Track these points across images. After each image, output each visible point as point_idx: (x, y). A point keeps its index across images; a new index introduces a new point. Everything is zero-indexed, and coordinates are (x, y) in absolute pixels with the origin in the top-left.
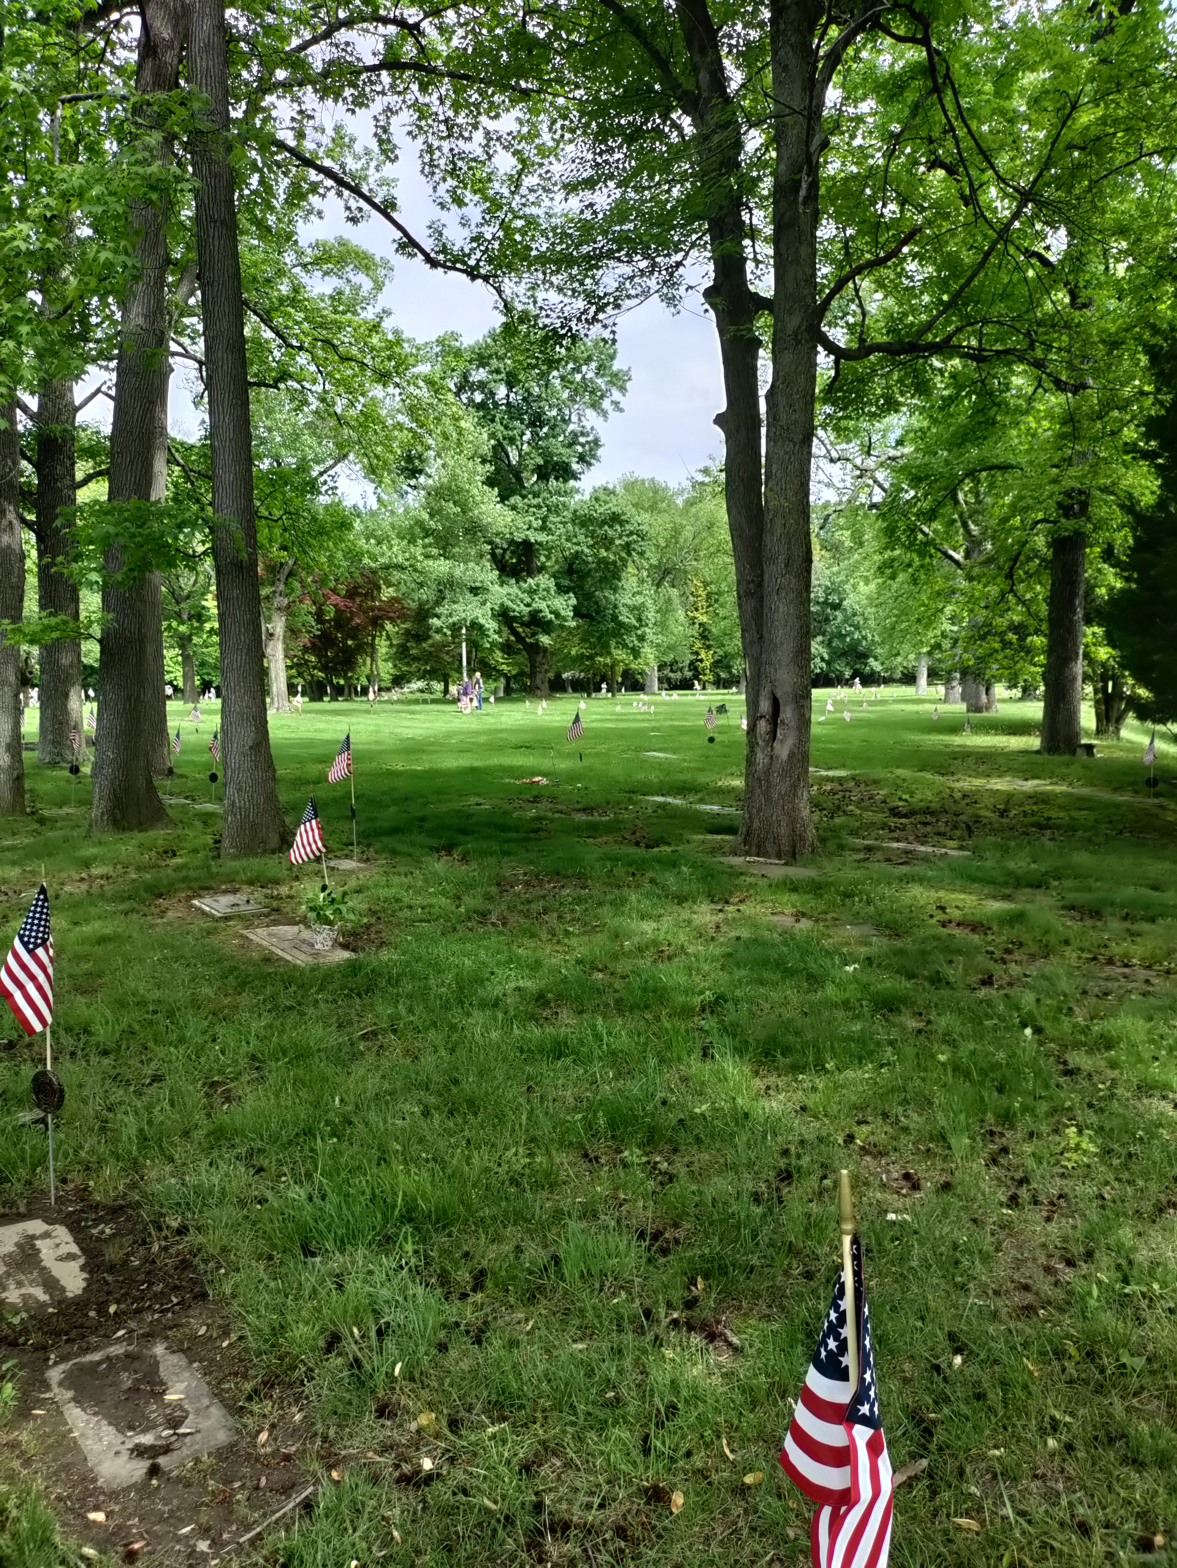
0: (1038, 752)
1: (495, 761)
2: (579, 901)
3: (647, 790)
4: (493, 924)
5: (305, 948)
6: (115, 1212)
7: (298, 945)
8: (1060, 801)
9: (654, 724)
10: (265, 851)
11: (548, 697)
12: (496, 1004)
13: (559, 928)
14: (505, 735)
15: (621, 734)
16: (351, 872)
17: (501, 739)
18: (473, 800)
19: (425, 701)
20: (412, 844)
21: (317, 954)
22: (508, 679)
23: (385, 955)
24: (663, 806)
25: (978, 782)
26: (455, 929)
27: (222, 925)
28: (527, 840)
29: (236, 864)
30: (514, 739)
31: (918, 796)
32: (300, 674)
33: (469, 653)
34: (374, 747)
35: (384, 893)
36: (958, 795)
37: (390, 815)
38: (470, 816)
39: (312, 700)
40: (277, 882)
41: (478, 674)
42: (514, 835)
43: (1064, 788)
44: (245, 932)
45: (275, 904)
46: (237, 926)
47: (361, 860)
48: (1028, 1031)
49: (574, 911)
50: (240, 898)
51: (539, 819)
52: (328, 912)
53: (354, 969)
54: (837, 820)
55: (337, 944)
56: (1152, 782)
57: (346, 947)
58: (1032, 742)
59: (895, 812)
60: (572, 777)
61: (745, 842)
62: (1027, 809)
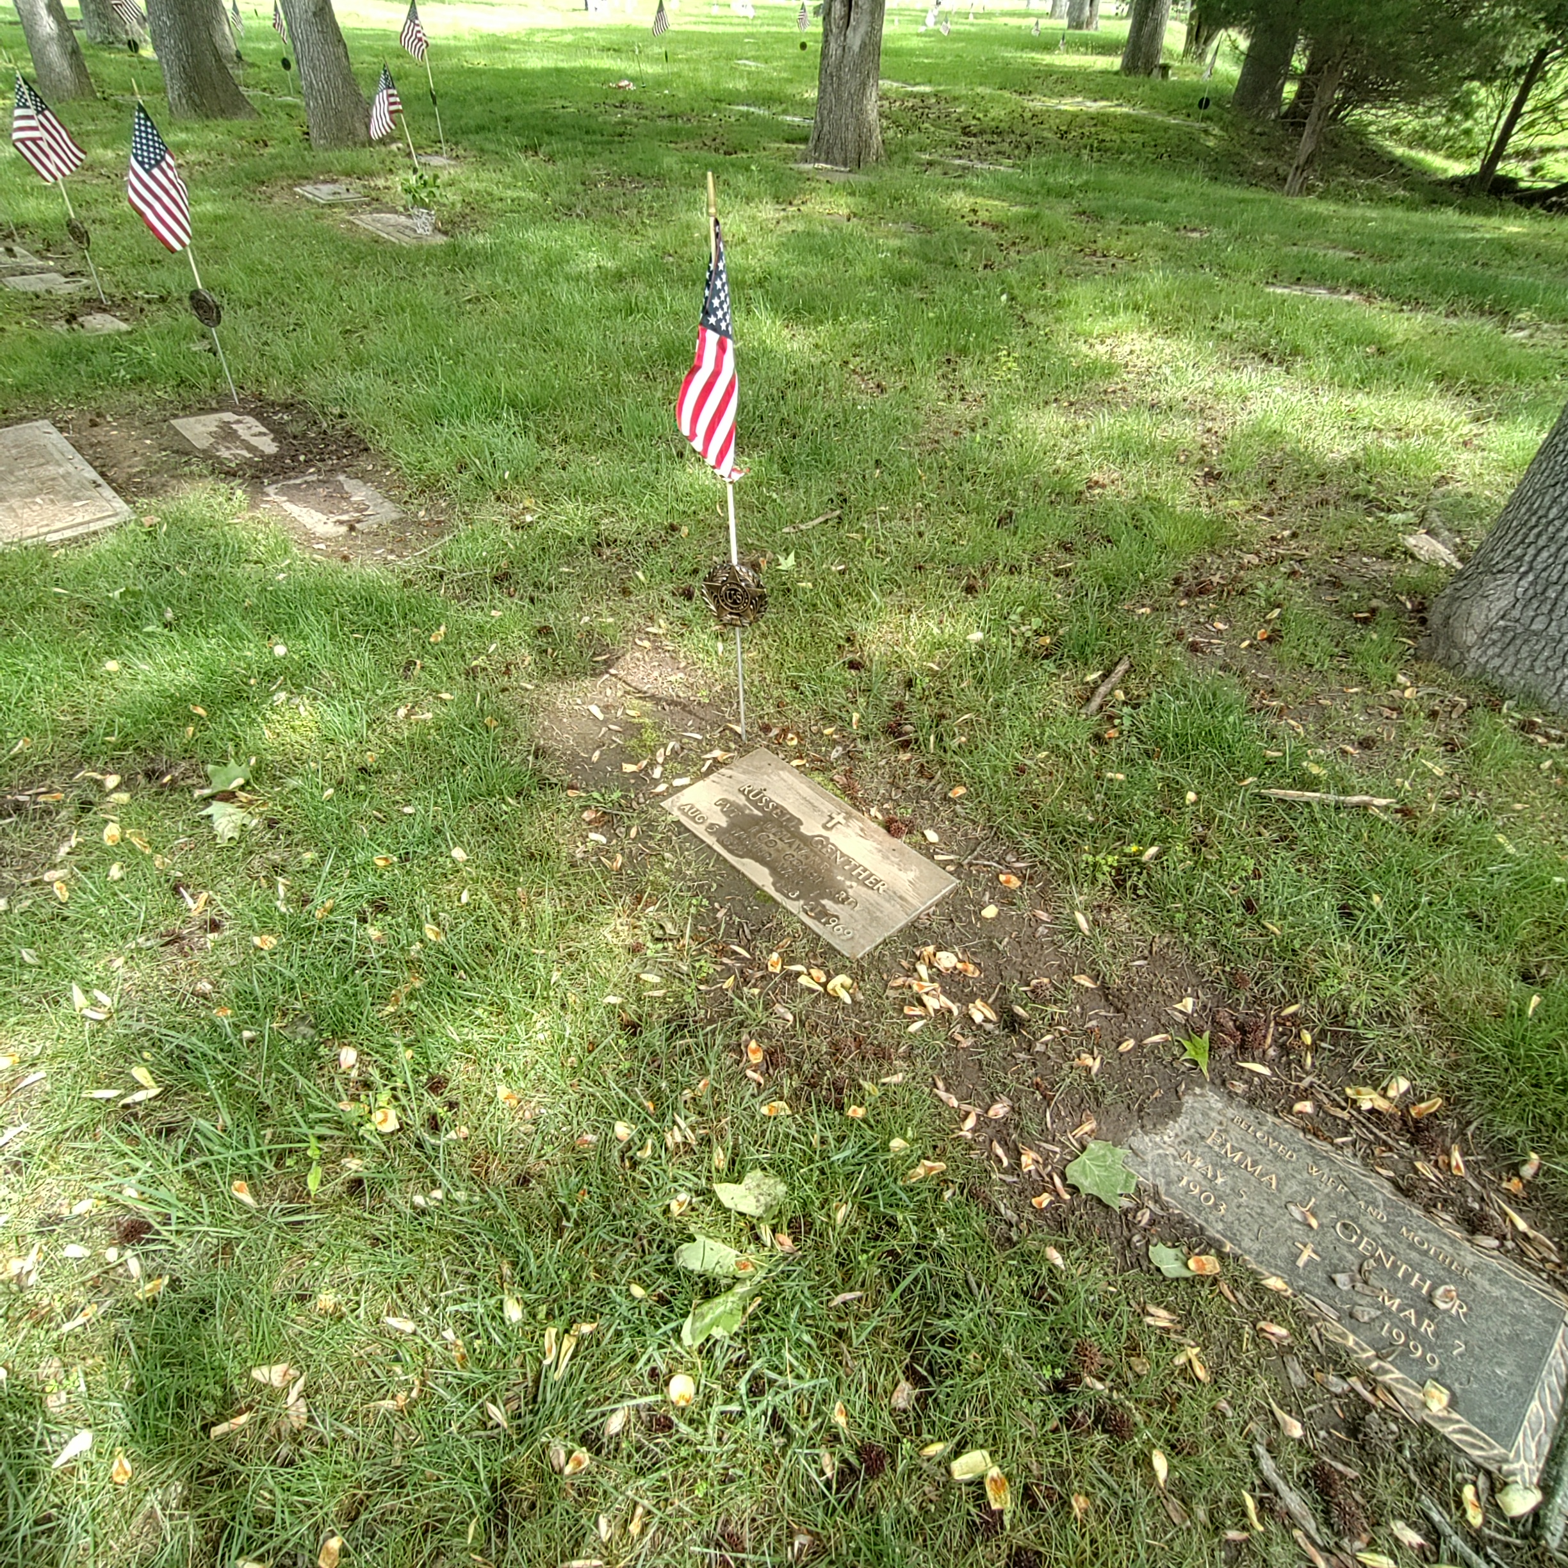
0: (1116, 73)
1: (580, 62)
2: (658, 197)
3: (734, 97)
4: (578, 216)
5: (407, 232)
6: (288, 407)
7: (402, 229)
8: (1117, 124)
9: (750, 29)
10: (355, 144)
12: (578, 278)
13: (637, 221)
15: (714, 39)
16: (443, 168)
17: (588, 39)
18: (559, 103)
20: (499, 141)
21: (419, 238)
23: (481, 239)
24: (747, 115)
25: (1052, 103)
26: (542, 219)
27: (327, 211)
28: (611, 143)
29: (330, 155)
31: (993, 113)
34: (452, 43)
35: (474, 186)
36: (1028, 115)
37: (475, 114)
38: (555, 118)
40: (372, 174)
43: (1125, 110)
44: (350, 218)
45: (374, 194)
46: (342, 213)
47: (450, 158)
48: (1004, 298)
49: (651, 208)
50: (340, 187)
51: (624, 123)
52: (423, 195)
53: (454, 250)
54: (910, 137)
55: (436, 229)
56: (1204, 103)
57: (446, 233)
58: (1115, 62)
59: (966, 131)
60: (660, 82)
61: (816, 148)
62: (1086, 131)
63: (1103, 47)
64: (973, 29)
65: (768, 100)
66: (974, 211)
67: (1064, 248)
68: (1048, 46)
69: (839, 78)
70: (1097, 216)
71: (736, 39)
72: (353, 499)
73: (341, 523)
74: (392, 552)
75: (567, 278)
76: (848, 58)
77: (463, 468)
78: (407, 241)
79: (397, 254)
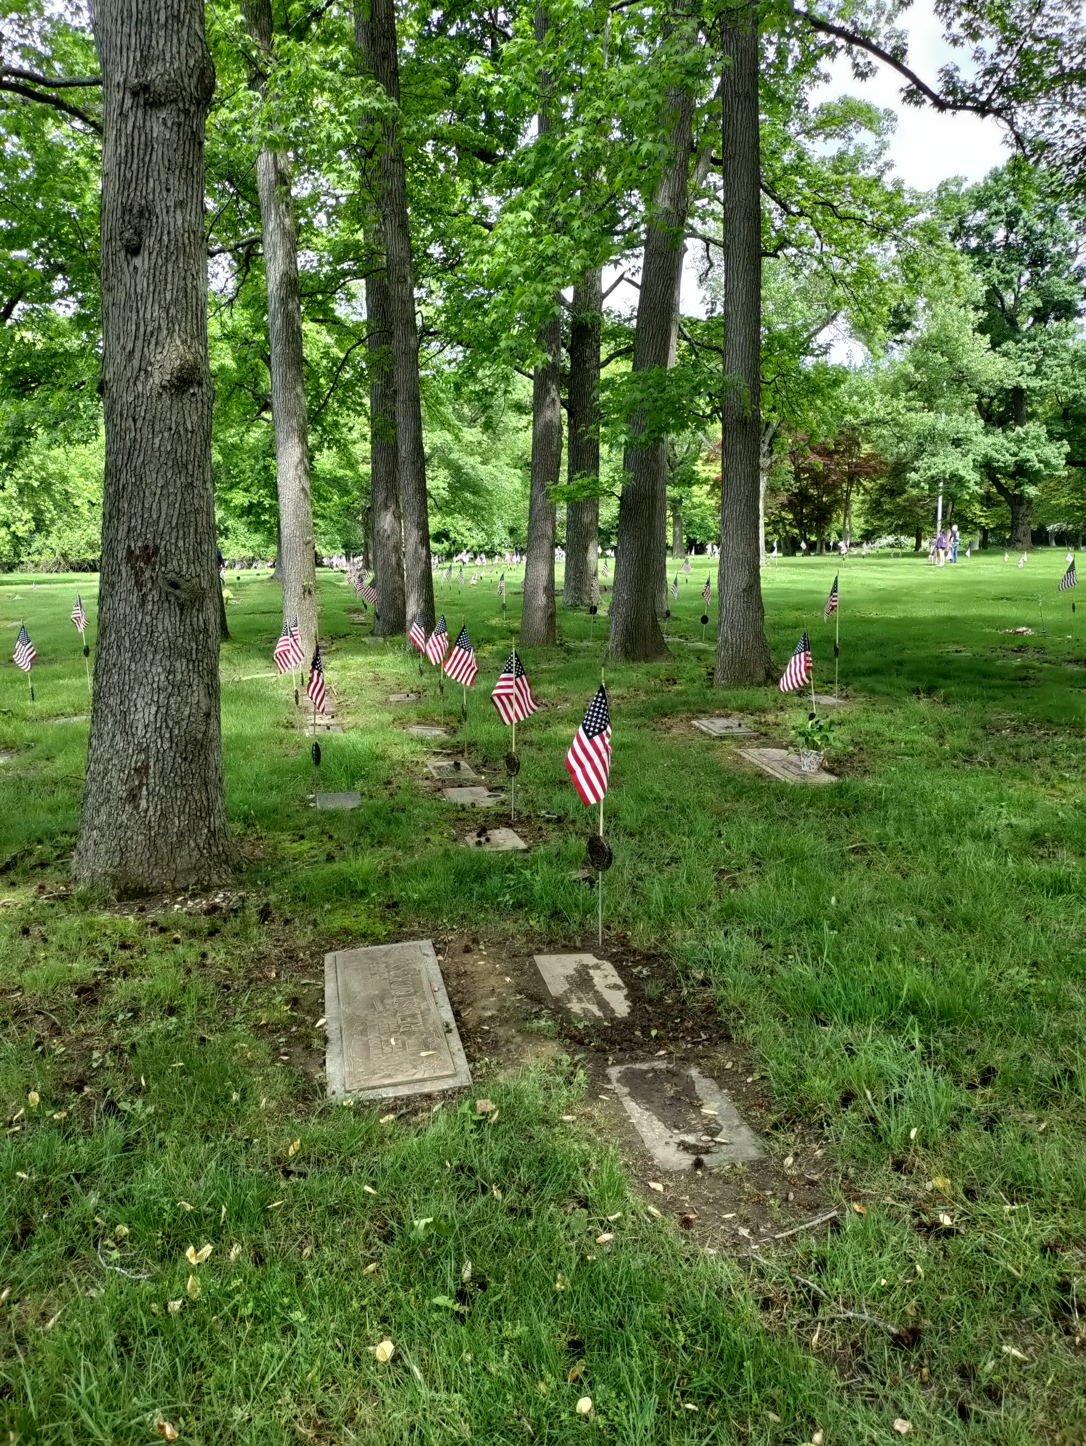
1: (973, 611)
2: (1075, 747)
4: (980, 763)
5: (792, 768)
6: (649, 958)
7: (786, 766)
10: (752, 684)
12: (986, 837)
13: (1053, 773)
14: (983, 587)
16: (832, 707)
17: (980, 591)
18: (952, 647)
19: (895, 555)
20: (891, 685)
21: (804, 775)
22: (985, 532)
23: (869, 782)
26: (940, 765)
27: (718, 743)
28: (1013, 687)
29: (727, 693)
30: (994, 590)
33: (944, 507)
34: (846, 597)
35: (865, 726)
37: (868, 658)
38: (949, 662)
40: (764, 711)
41: (955, 528)
42: (998, 682)
44: (739, 751)
45: (763, 729)
46: (730, 746)
47: (839, 697)
49: (1070, 759)
50: (733, 722)
51: (1027, 668)
52: (816, 738)
55: (822, 768)
57: (830, 771)
60: (1061, 628)
72: (705, 1111)
78: (790, 778)
79: (780, 791)
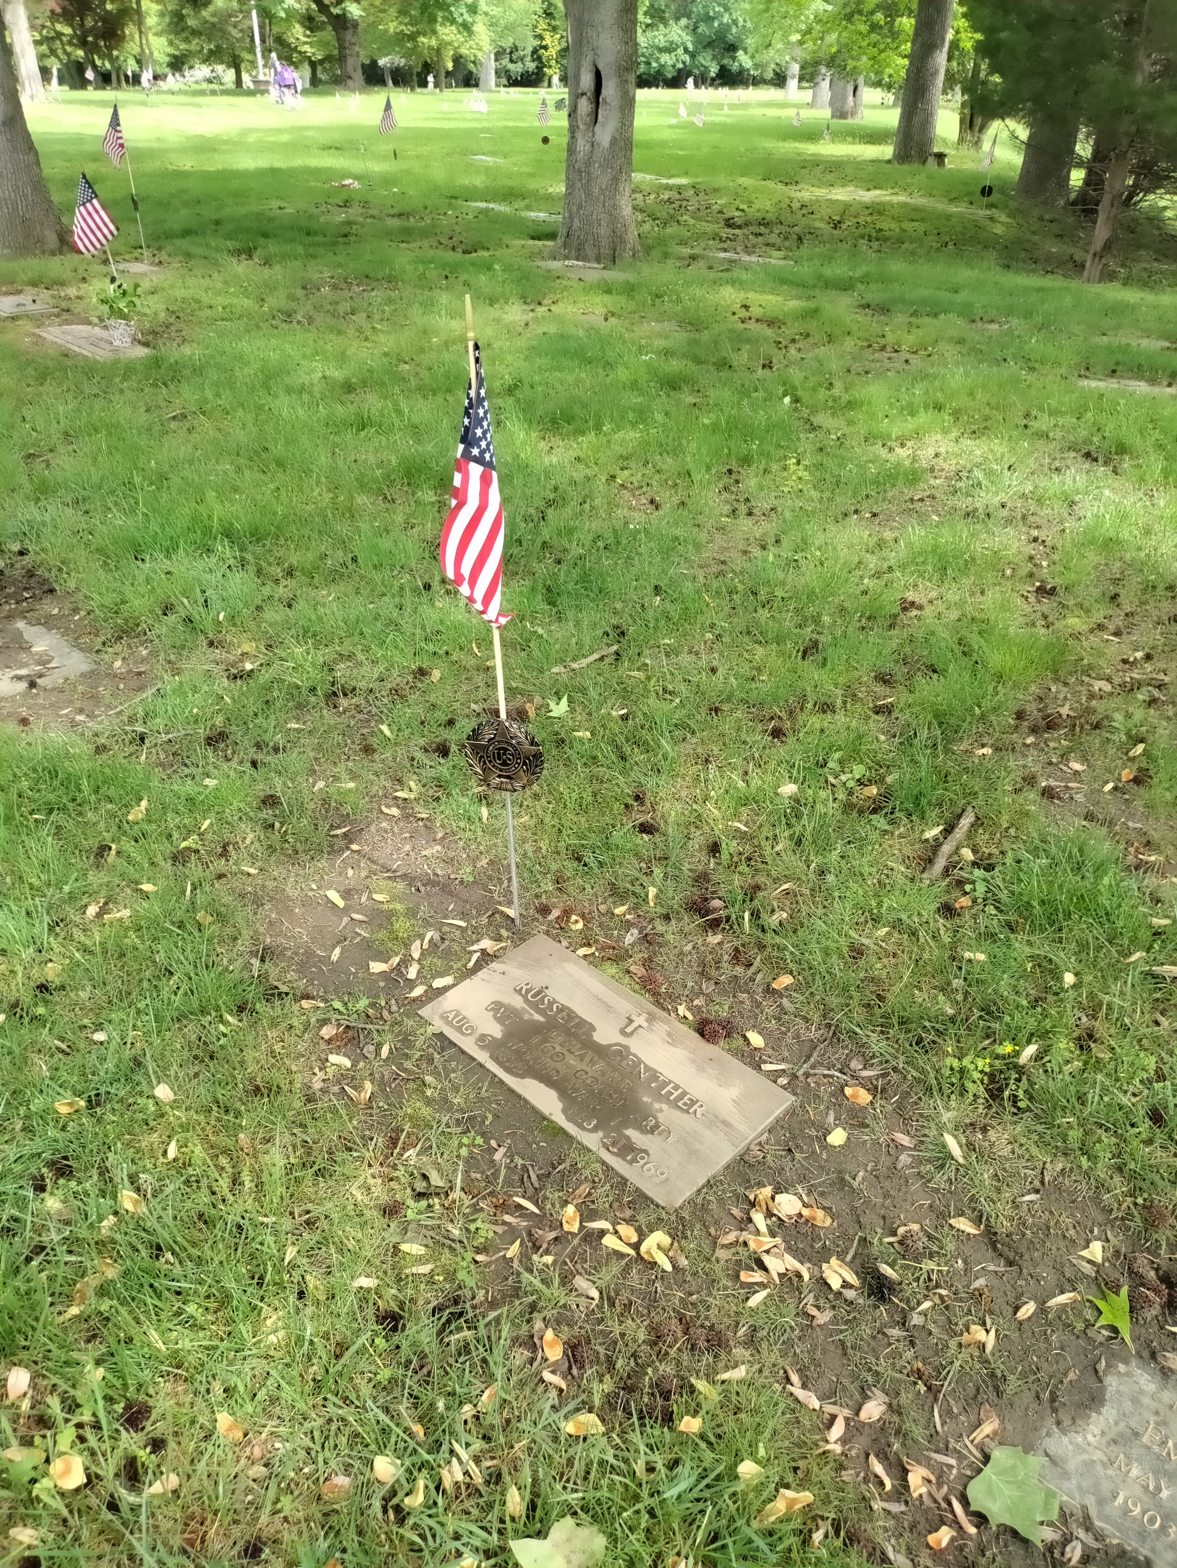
0: (889, 162)
1: (298, 162)
2: (390, 301)
3: (470, 194)
4: (299, 322)
5: (102, 344)
7: (95, 343)
8: (895, 212)
9: (485, 124)
10: (44, 252)
11: (362, 91)
12: (301, 390)
13: (367, 326)
14: (311, 133)
15: (446, 135)
16: (144, 275)
17: (306, 137)
18: (275, 204)
19: (213, 93)
20: (208, 246)
21: (116, 350)
22: (313, 65)
23: (187, 350)
24: (486, 212)
25: (821, 192)
26: (258, 327)
27: (9, 324)
28: (335, 244)
29: (13, 265)
31: (757, 205)
32: (53, 52)
34: (155, 145)
35: (180, 293)
36: (796, 205)
37: (181, 218)
38: (271, 220)
39: (73, 87)
40: (62, 284)
42: (320, 239)
43: (902, 198)
44: (37, 331)
45: (64, 305)
46: (26, 326)
47: (152, 264)
48: (787, 400)
49: (383, 312)
50: (25, 299)
51: (349, 223)
52: (121, 305)
53: (156, 363)
54: (669, 230)
55: (136, 341)
56: (987, 191)
57: (146, 344)
58: (887, 151)
59: (729, 223)
60: (387, 181)
61: (565, 245)
62: (861, 220)
63: (871, 136)
64: (729, 120)
65: (510, 195)
66: (746, 307)
67: (849, 345)
68: (812, 135)
69: (589, 174)
70: (884, 309)
71: (470, 134)
72: (34, 649)
73: (19, 678)
74: (81, 711)
75: (289, 390)
76: (598, 155)
77: (167, 609)
78: (102, 355)
79: (90, 369)
